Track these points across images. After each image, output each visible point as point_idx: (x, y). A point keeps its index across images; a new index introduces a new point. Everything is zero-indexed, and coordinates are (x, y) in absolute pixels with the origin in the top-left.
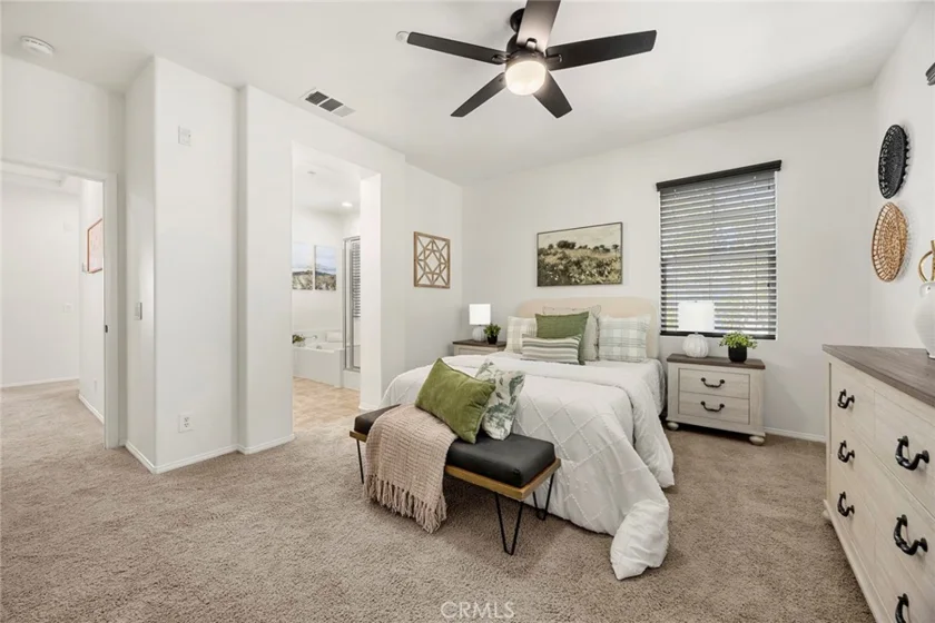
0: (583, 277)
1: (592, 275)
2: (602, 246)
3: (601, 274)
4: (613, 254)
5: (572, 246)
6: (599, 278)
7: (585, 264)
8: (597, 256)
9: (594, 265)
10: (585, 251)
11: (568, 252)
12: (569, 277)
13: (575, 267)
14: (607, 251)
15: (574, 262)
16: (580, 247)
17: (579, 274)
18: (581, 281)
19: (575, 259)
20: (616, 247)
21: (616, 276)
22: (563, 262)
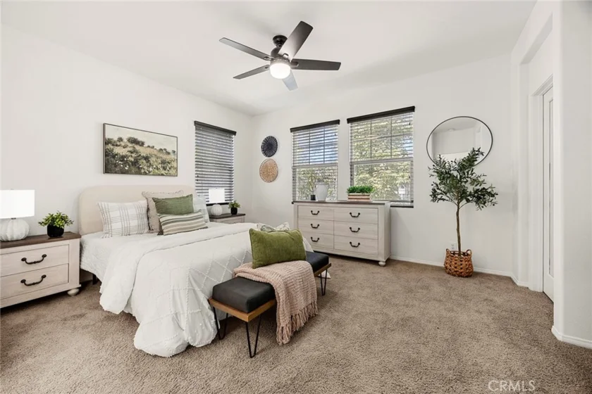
4: (172, 156)
5: (142, 144)
6: (163, 172)
7: (152, 160)
8: (161, 155)
9: (160, 162)
10: (152, 150)
11: (138, 147)
12: (139, 168)
13: (144, 161)
14: (169, 153)
15: (143, 157)
16: (149, 146)
17: (148, 167)
18: (150, 172)
19: (144, 155)
20: (174, 152)
21: (174, 171)
22: (133, 155)
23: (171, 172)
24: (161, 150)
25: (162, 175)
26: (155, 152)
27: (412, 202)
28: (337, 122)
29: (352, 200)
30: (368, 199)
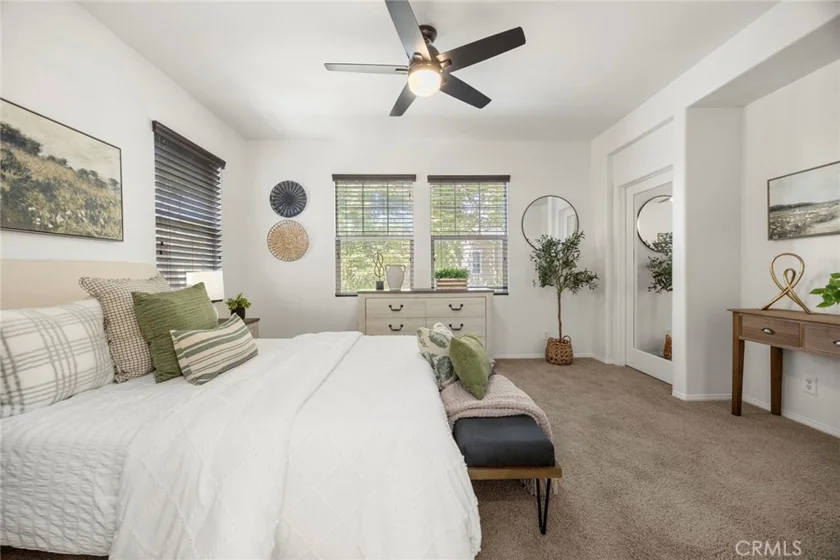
0: (59, 219)
1: (78, 220)
2: (94, 174)
3: (94, 220)
4: (110, 192)
5: (34, 148)
6: (91, 229)
7: (64, 194)
8: (84, 186)
9: (81, 202)
10: (61, 168)
11: (20, 156)
12: (25, 211)
13: (41, 196)
14: (101, 184)
15: (38, 183)
16: (52, 158)
17: (51, 211)
18: (56, 226)
19: (41, 179)
20: (114, 182)
21: (117, 229)
22: (7, 174)
23: (108, 230)
24: (83, 172)
25: (89, 236)
26: (70, 176)
27: (506, 288)
28: (413, 178)
29: (445, 288)
30: (465, 285)
